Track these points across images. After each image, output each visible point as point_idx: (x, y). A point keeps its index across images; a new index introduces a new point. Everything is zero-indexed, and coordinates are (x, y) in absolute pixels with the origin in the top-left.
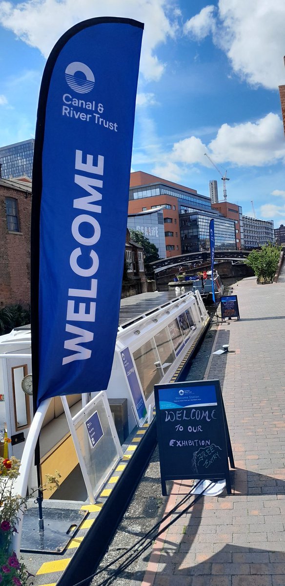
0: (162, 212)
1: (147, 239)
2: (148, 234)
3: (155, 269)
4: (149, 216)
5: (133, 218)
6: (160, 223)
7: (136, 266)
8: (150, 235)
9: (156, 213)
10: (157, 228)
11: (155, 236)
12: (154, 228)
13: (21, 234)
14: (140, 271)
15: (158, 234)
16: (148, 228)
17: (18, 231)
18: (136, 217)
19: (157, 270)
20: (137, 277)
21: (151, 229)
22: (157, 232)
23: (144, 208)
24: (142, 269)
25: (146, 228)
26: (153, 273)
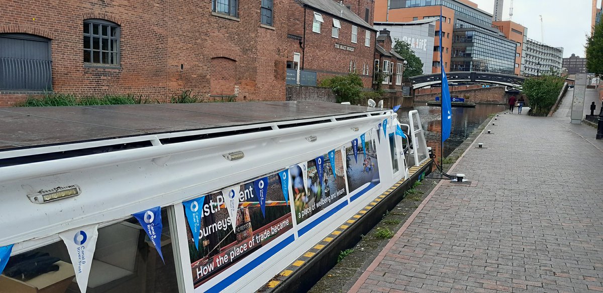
0: (434, 24)
1: (412, 52)
2: (415, 46)
3: (414, 83)
4: (419, 26)
5: (401, 27)
6: (430, 35)
7: (392, 78)
8: (417, 47)
9: (428, 24)
10: (426, 40)
11: (423, 49)
12: (423, 41)
13: (274, 28)
14: (397, 84)
15: (426, 47)
16: (416, 39)
17: (271, 26)
18: (404, 27)
19: (416, 86)
20: (392, 91)
21: (419, 41)
22: (425, 45)
23: (415, 18)
24: (399, 82)
25: (413, 39)
26: (411, 88)
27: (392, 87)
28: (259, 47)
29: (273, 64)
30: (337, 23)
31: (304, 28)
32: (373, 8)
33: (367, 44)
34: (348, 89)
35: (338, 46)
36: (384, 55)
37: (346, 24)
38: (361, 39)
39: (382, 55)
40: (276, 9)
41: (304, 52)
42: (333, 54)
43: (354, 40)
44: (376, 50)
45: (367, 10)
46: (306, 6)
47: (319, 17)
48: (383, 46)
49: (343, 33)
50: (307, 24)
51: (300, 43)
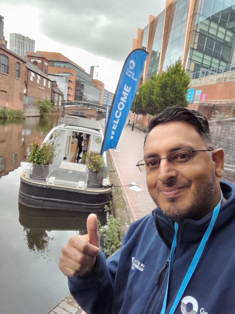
0: (68, 77)
1: (59, 89)
2: (60, 86)
3: (65, 105)
4: (61, 77)
5: (53, 76)
6: (66, 82)
7: (58, 103)
8: (61, 87)
9: (65, 77)
10: (64, 84)
11: (63, 88)
12: (63, 84)
13: (20, 79)
14: (59, 105)
15: (65, 87)
18: (55, 76)
19: (66, 106)
20: (58, 108)
22: (64, 86)
23: (59, 73)
25: (59, 83)
26: (64, 107)
27: (58, 106)
28: (15, 87)
29: (19, 94)
30: (39, 77)
31: (28, 78)
32: (47, 69)
33: (49, 87)
34: (46, 106)
35: (39, 87)
37: (42, 78)
38: (47, 84)
39: (54, 92)
40: (21, 71)
41: (27, 88)
42: (37, 90)
43: (44, 85)
44: (52, 90)
45: (46, 70)
46: (28, 69)
47: (33, 74)
48: (54, 88)
49: (41, 82)
51: (26, 85)
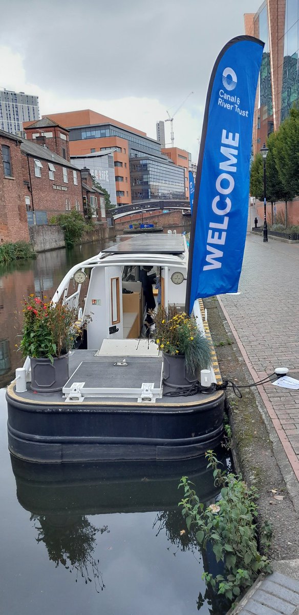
0: (112, 155)
1: (98, 183)
2: (99, 178)
3: (114, 214)
4: (99, 158)
5: (83, 159)
6: (110, 166)
7: (99, 213)
8: (101, 179)
9: (107, 156)
10: (107, 172)
11: (105, 180)
12: (104, 172)
13: (14, 178)
15: (109, 178)
16: (98, 171)
17: (11, 176)
18: (85, 159)
19: (116, 217)
20: (100, 223)
21: (102, 173)
22: (107, 176)
23: (93, 150)
24: (103, 215)
25: (96, 171)
26: (112, 219)
27: (99, 219)
28: (5, 195)
29: (17, 209)
30: (51, 166)
31: (30, 174)
32: (68, 148)
33: (75, 183)
34: (74, 225)
35: (55, 187)
36: (90, 191)
37: (58, 166)
38: (71, 179)
39: (88, 192)
40: (13, 162)
41: (32, 195)
42: (53, 194)
43: (66, 180)
44: (83, 188)
45: (64, 150)
46: (28, 155)
47: (39, 164)
48: (86, 183)
49: (59, 175)
50: (30, 171)
51: (29, 188)
